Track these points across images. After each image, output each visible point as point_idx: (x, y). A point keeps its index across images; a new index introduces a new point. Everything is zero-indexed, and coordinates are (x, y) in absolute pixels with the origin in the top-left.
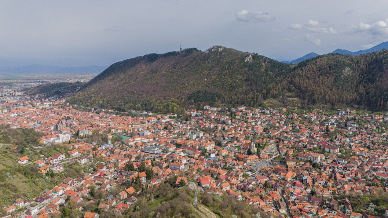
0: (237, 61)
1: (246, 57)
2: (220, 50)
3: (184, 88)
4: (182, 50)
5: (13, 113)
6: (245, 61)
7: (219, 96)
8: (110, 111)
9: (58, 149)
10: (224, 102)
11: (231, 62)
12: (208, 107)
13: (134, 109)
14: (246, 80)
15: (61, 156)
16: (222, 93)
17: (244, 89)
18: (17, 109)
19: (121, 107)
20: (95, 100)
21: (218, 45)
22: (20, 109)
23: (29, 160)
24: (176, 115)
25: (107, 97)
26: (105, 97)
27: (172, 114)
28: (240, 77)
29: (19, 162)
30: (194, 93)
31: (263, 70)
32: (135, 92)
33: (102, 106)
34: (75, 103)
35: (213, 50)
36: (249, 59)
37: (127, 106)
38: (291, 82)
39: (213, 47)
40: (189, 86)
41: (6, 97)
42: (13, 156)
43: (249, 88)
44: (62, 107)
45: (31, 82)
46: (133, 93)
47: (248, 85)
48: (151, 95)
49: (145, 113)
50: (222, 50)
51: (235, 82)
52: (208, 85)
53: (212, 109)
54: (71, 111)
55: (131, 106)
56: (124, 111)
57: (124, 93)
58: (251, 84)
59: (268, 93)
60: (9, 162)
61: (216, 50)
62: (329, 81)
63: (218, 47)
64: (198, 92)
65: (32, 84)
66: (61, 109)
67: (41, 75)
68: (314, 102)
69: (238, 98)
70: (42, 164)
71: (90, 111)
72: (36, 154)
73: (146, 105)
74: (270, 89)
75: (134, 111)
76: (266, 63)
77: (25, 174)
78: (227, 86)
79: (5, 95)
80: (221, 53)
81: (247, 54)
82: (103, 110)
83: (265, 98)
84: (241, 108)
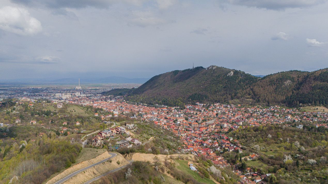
0: (222, 75)
1: (229, 72)
2: (214, 68)
3: (189, 92)
4: (194, 68)
5: (95, 104)
6: (228, 75)
7: (206, 97)
8: (145, 104)
9: (109, 113)
10: (209, 101)
11: (219, 76)
12: (198, 103)
13: (158, 104)
14: (224, 87)
15: (110, 115)
16: (209, 95)
17: (222, 93)
18: (97, 102)
19: (151, 102)
20: (139, 98)
21: (214, 65)
22: (99, 102)
23: (98, 115)
24: (179, 107)
25: (146, 97)
26: (144, 97)
27: (177, 107)
28: (221, 85)
29: (95, 115)
30: (193, 95)
31: (237, 81)
32: (161, 94)
33: (142, 102)
34: (128, 100)
35: (210, 68)
36: (230, 74)
37: (155, 102)
38: (252, 90)
39: (210, 66)
40: (191, 91)
41: (93, 96)
42: (93, 113)
43: (225, 92)
44: (120, 102)
45: (107, 89)
46: (160, 94)
47: (225, 90)
48: (169, 96)
49: (163, 106)
50: (216, 68)
51: (217, 88)
52: (202, 90)
53: (200, 104)
54: (124, 104)
55: (156, 102)
56: (152, 104)
57: (155, 95)
58: (227, 90)
59: (235, 95)
60: (91, 115)
61: (212, 68)
62: (272, 88)
63: (213, 66)
64: (195, 94)
65: (108, 90)
66: (120, 103)
67: (115, 84)
68: (258, 101)
69: (217, 98)
70: (103, 117)
71: (135, 104)
72: (101, 113)
73: (164, 101)
74: (237, 93)
75: (158, 105)
76: (243, 77)
77: (96, 119)
78: (212, 91)
79: (92, 95)
80: (214, 70)
81: (229, 71)
82: (141, 104)
83: (232, 98)
84: (216, 104)
